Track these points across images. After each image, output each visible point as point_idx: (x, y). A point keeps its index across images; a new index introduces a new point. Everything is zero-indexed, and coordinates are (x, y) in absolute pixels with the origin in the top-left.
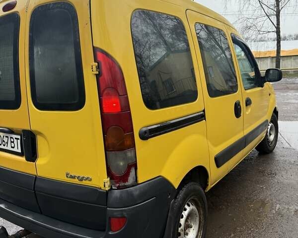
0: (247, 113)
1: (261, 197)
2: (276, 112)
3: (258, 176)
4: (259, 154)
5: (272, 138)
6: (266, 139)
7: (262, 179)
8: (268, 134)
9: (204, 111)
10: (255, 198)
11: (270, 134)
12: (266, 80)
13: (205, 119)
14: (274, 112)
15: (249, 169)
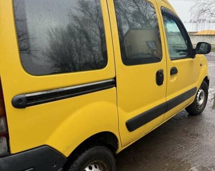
0: (171, 81)
1: (178, 156)
2: (206, 80)
3: (181, 136)
4: (189, 115)
5: (201, 102)
6: (195, 103)
7: (184, 139)
8: (198, 99)
9: (115, 78)
10: (173, 157)
11: (200, 99)
12: (197, 52)
13: (116, 86)
14: (204, 80)
15: (175, 128)
